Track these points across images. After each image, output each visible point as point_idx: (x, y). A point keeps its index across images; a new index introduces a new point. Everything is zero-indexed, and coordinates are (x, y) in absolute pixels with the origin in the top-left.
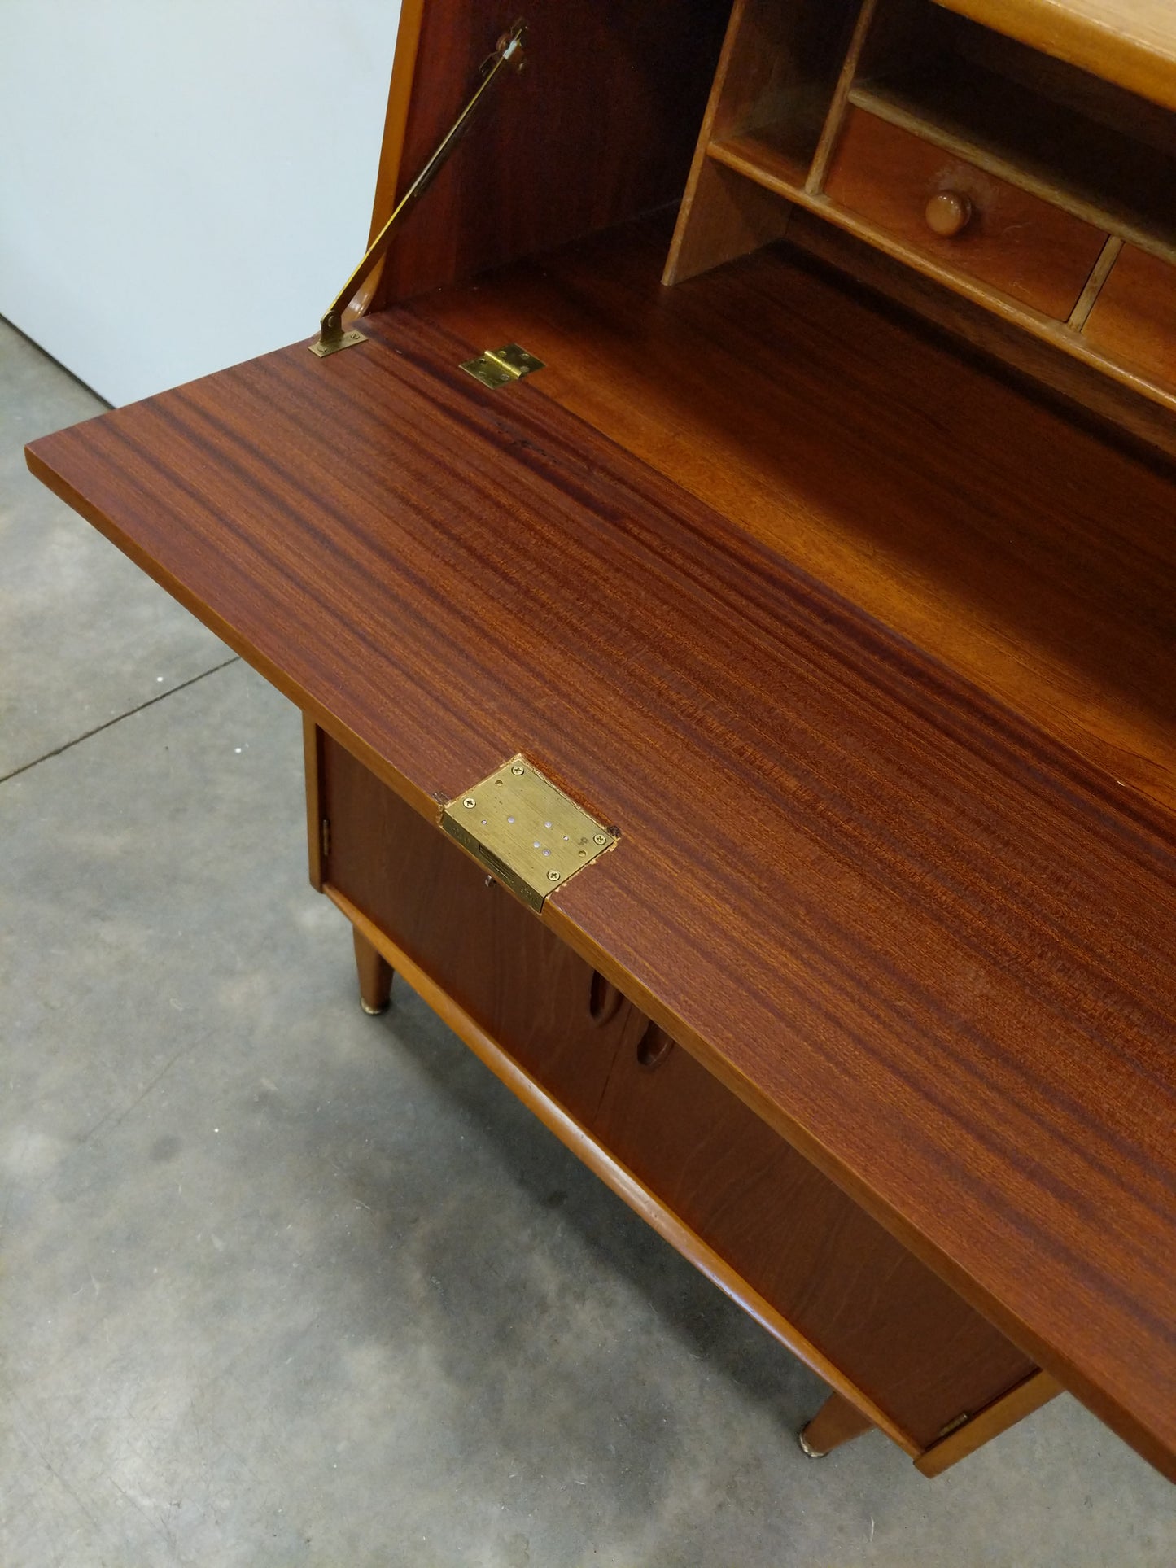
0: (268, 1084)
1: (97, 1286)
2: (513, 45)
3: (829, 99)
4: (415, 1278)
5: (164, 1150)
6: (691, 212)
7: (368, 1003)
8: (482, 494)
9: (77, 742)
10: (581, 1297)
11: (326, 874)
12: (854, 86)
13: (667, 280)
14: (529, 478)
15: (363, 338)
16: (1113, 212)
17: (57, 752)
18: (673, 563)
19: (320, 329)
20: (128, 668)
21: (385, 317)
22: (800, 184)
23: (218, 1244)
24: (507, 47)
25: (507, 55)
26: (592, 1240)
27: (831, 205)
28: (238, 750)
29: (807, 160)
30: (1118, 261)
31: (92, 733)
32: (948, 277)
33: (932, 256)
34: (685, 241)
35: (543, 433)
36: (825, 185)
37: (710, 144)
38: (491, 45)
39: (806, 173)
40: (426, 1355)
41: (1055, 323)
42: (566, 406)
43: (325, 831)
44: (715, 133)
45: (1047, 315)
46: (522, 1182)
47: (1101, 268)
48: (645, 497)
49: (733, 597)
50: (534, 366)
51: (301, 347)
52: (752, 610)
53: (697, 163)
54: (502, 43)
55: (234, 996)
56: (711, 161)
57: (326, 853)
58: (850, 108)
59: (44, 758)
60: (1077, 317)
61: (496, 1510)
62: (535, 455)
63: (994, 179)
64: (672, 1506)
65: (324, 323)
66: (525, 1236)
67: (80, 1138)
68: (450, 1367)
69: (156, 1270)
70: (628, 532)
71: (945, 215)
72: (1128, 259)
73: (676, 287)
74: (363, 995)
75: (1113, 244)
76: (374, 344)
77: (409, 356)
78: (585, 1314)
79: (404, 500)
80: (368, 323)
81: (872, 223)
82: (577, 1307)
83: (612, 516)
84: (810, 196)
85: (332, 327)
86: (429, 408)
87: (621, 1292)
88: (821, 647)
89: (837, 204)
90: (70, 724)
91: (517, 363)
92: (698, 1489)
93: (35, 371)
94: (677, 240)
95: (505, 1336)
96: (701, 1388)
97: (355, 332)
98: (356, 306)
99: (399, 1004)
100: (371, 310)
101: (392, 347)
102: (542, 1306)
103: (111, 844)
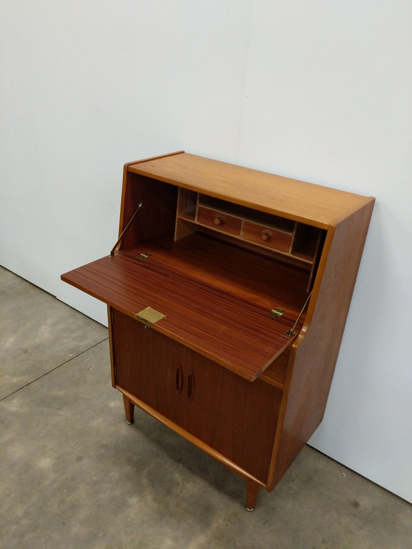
0: (104, 442)
1: (65, 490)
2: (141, 204)
3: (196, 206)
4: (145, 481)
5: (80, 459)
6: (177, 228)
7: (129, 421)
8: (141, 274)
9: (50, 371)
10: (187, 482)
11: (117, 382)
12: (199, 204)
13: (175, 240)
14: (150, 271)
15: (118, 254)
16: (242, 217)
17: (46, 374)
18: (176, 280)
19: (110, 254)
20: (62, 354)
21: (122, 251)
22: (194, 220)
23: (95, 478)
24: (140, 205)
25: (140, 206)
26: (190, 469)
27: (200, 223)
28: (91, 369)
29: (194, 216)
30: (245, 224)
31: (54, 369)
32: (220, 231)
33: (217, 228)
34: (177, 232)
35: (152, 265)
36: (198, 220)
37: (178, 216)
38: (137, 206)
39: (195, 218)
40: (149, 498)
41: (238, 236)
42: (156, 260)
43: (115, 369)
44: (179, 214)
45: (237, 234)
46: (171, 458)
47: (242, 226)
48: (170, 272)
49: (186, 284)
50: (150, 255)
51: (107, 257)
52: (190, 285)
53: (177, 219)
54: (139, 204)
55: (94, 424)
56: (179, 219)
57: (116, 375)
58: (200, 208)
59: (43, 376)
60: (241, 234)
61: (169, 530)
62: (150, 268)
63: (224, 215)
64: (214, 526)
65: (111, 252)
66: (172, 469)
67: (58, 458)
68: (155, 500)
69: (79, 485)
70: (168, 277)
71: (217, 222)
72: (246, 224)
73: (177, 241)
74: (127, 419)
75: (243, 221)
76: (120, 255)
77: (127, 256)
78: (189, 485)
79: (127, 276)
80: (119, 252)
81: (207, 225)
82: (187, 484)
83: (165, 275)
84: (196, 222)
85: (112, 253)
86: (131, 263)
87: (197, 479)
88: (201, 289)
89: (201, 223)
90: (48, 368)
91: (147, 255)
92: (221, 521)
93: (33, 291)
94: (176, 233)
95: (169, 492)
96: (220, 498)
97: (117, 254)
98: (117, 249)
99: (136, 421)
100: (120, 250)
101: (124, 255)
102: (178, 484)
103: (61, 393)
